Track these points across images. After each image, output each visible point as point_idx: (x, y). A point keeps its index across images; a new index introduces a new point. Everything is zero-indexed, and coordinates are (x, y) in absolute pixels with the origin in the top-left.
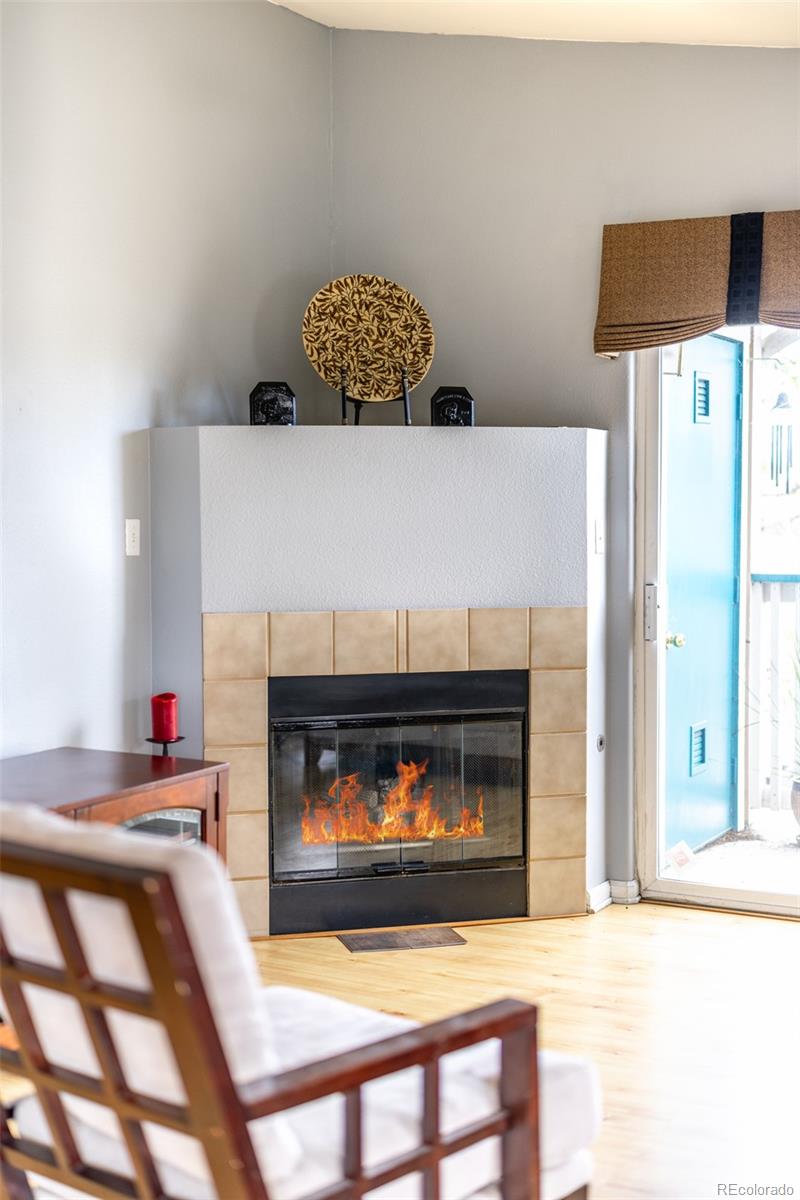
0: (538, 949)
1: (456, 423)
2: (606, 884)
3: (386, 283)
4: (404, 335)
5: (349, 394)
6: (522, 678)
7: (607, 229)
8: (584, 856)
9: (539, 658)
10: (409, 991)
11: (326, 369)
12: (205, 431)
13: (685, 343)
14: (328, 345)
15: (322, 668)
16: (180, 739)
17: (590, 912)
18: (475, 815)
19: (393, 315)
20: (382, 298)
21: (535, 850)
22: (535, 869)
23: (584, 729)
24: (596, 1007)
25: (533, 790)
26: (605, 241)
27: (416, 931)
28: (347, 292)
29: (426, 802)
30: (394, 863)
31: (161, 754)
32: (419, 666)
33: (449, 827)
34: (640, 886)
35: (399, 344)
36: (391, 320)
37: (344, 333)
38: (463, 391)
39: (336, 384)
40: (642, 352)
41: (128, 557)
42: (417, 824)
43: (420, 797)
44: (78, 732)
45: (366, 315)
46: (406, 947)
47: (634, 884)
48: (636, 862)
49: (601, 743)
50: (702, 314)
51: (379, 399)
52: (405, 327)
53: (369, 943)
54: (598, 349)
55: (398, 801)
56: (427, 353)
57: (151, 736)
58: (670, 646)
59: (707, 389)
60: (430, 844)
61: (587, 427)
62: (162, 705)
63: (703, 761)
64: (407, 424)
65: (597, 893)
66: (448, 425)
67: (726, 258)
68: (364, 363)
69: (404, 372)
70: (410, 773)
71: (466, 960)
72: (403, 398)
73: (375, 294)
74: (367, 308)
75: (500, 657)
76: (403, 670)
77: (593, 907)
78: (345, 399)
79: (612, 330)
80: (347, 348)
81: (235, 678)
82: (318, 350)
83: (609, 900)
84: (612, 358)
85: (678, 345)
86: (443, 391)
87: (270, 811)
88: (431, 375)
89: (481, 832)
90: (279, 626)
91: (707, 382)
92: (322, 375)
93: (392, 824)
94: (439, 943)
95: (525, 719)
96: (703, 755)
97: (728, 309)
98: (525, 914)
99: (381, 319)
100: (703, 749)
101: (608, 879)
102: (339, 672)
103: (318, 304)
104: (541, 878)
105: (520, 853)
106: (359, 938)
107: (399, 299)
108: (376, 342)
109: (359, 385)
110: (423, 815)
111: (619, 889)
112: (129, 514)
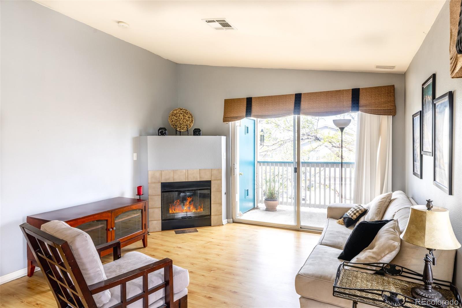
0: (211, 233)
1: (198, 135)
2: (227, 219)
3: (185, 110)
4: (188, 119)
5: (177, 130)
6: (210, 182)
7: (225, 100)
8: (222, 214)
9: (213, 178)
10: (184, 243)
11: (173, 125)
12: (148, 137)
13: (241, 120)
14: (174, 121)
15: (171, 180)
16: (143, 194)
17: (223, 225)
18: (201, 207)
19: (186, 115)
20: (184, 112)
21: (212, 214)
22: (212, 217)
23: (221, 191)
24: (218, 245)
25: (212, 202)
26: (225, 102)
27: (189, 229)
28: (177, 111)
29: (192, 205)
30: (186, 217)
31: (139, 198)
32: (190, 180)
33: (196, 210)
34: (233, 219)
35: (187, 121)
36: (186, 116)
37: (177, 118)
38: (199, 129)
39: (175, 128)
40: (232, 122)
41: (134, 160)
42: (191, 209)
43: (191, 204)
44: (123, 194)
45: (181, 115)
46: (187, 233)
47: (232, 219)
48: (232, 215)
49: (225, 193)
50: (241, 115)
51: (183, 131)
52: (188, 118)
53: (180, 232)
54: (224, 122)
55: (187, 204)
56: (192, 122)
57: (137, 194)
58: (240, 175)
59: (248, 128)
60: (193, 213)
61: (221, 136)
62: (139, 188)
63: (248, 195)
64: (188, 135)
65: (225, 221)
66: (196, 135)
67: (246, 105)
68: (180, 124)
69: (187, 126)
70: (189, 199)
71: (197, 236)
72: (187, 131)
73: (183, 112)
74: (181, 114)
75: (206, 178)
76: (187, 181)
77: (223, 224)
78: (176, 131)
79: (226, 118)
80: (177, 121)
81: (154, 183)
82: (171, 122)
83: (227, 222)
84: (227, 123)
85: (240, 120)
86: (195, 129)
87: (162, 207)
88: (193, 126)
89: (202, 211)
90: (163, 173)
91: (248, 127)
92: (172, 126)
93: (186, 209)
94: (193, 232)
95: (210, 189)
96: (248, 194)
97: (246, 114)
98: (211, 226)
99: (184, 116)
100: (248, 193)
101: (227, 218)
102: (174, 181)
103: (172, 113)
104: (213, 219)
105: (210, 214)
106: (178, 231)
107: (187, 112)
108: (183, 120)
109: (179, 128)
110: (192, 207)
111: (229, 220)
112: (135, 152)
